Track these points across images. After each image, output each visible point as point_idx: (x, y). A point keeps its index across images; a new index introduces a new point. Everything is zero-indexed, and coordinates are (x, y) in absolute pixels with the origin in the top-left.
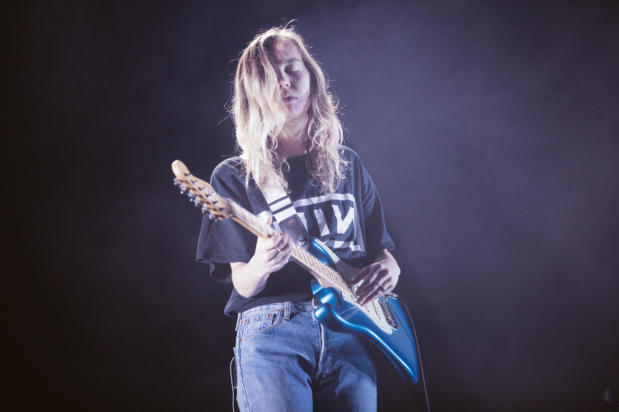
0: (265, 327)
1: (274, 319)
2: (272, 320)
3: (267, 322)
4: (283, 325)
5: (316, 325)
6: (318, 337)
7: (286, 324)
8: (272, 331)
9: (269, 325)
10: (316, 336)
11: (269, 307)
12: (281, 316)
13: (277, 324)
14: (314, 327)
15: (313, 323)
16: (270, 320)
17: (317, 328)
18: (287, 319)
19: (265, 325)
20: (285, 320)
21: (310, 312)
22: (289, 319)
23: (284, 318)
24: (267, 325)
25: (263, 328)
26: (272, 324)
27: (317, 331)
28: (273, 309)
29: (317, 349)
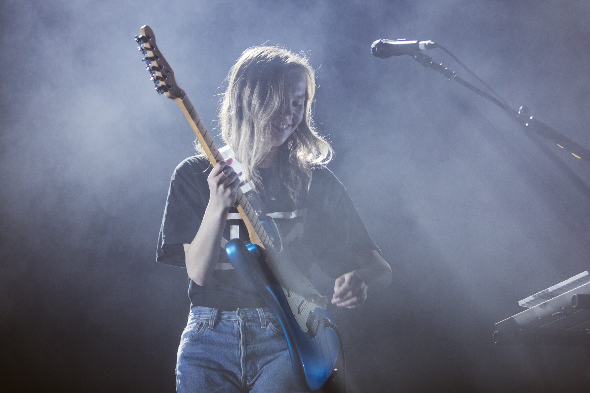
0: (193, 335)
1: (200, 327)
2: (198, 328)
3: (194, 330)
4: (207, 333)
5: (237, 334)
6: (238, 345)
7: (209, 333)
8: (197, 338)
9: (195, 333)
10: (236, 344)
11: (199, 316)
12: (206, 325)
13: (201, 332)
14: (234, 336)
15: (234, 332)
16: (197, 328)
17: (237, 337)
18: (211, 328)
19: (192, 333)
20: (209, 329)
21: (234, 321)
22: (213, 328)
23: (209, 327)
24: (194, 332)
25: (192, 335)
26: (198, 332)
27: (237, 339)
28: (203, 318)
29: (237, 354)
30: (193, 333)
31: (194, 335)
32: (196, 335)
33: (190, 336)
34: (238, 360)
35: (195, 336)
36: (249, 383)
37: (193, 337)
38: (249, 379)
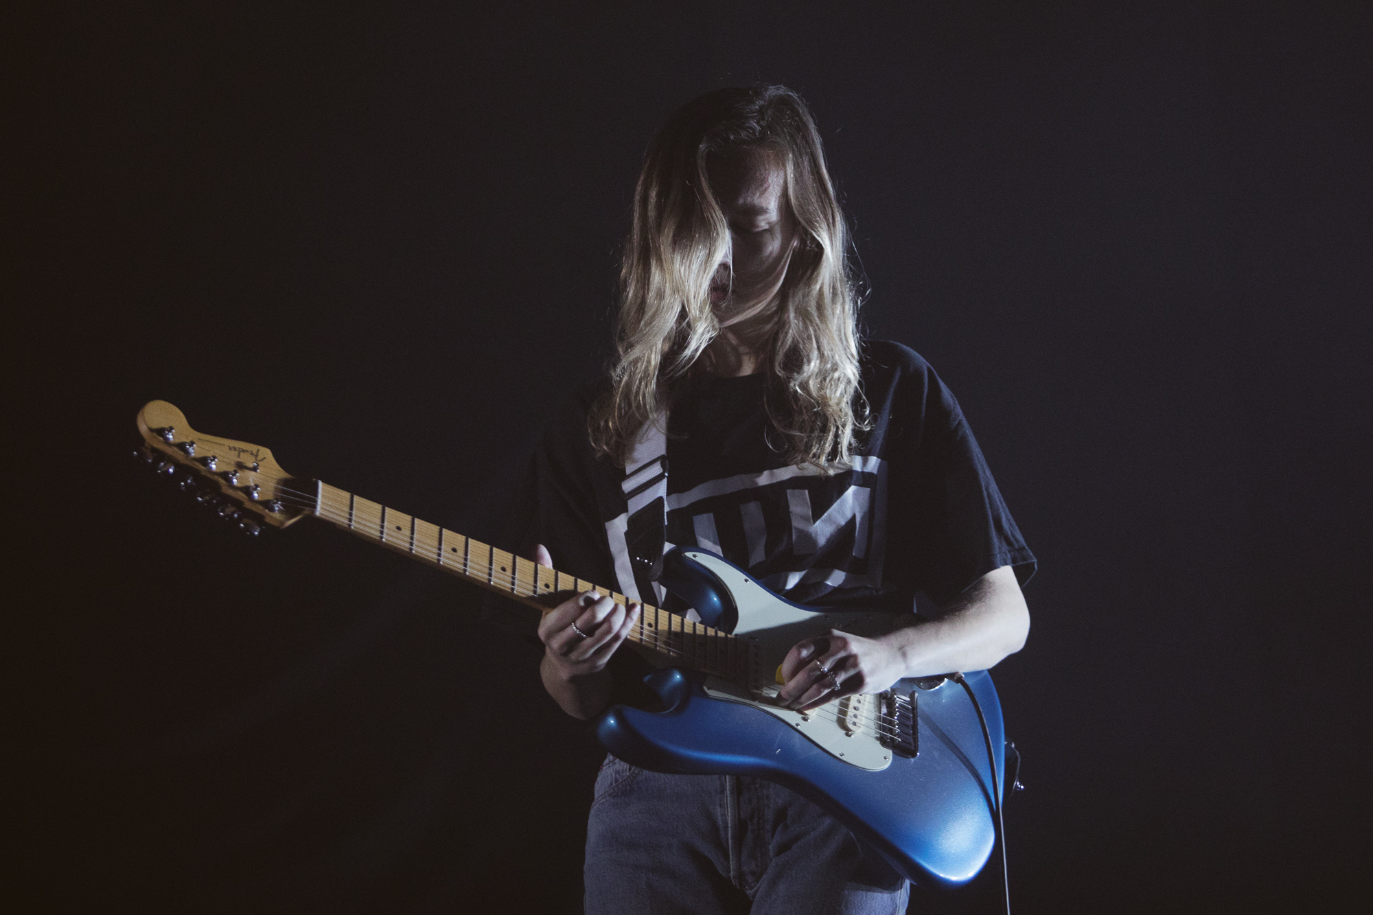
0: (618, 781)
3: (621, 769)
6: (723, 792)
8: (628, 788)
10: (716, 790)
24: (621, 774)
25: (615, 783)
29: (719, 818)
30: (619, 775)
31: (620, 780)
32: (625, 781)
33: (611, 784)
34: (722, 833)
35: (622, 782)
36: (751, 890)
37: (617, 786)
38: (750, 881)
